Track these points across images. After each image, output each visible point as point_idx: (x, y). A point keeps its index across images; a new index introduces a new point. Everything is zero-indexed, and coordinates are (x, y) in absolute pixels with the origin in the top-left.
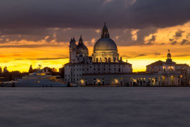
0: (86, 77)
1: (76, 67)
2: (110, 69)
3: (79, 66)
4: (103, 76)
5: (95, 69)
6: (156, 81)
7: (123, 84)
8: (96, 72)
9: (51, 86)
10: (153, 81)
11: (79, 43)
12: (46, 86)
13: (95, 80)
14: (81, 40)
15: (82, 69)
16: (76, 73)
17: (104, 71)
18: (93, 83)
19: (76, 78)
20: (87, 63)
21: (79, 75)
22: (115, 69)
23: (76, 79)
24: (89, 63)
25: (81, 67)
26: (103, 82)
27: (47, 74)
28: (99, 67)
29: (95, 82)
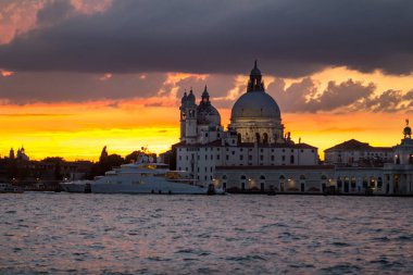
0: (225, 173)
1: (202, 152)
2: (273, 158)
3: (209, 149)
4: (262, 173)
5: (241, 157)
6: (380, 184)
7: (306, 189)
8: (245, 162)
9: (170, 193)
10: (373, 184)
11: (202, 102)
12: (160, 193)
13: (244, 181)
14: (205, 95)
15: (215, 157)
16: (202, 163)
17: (260, 162)
18: (240, 187)
19: (202, 174)
20: (227, 145)
21: (209, 169)
22: (284, 158)
23: (202, 178)
24: (231, 144)
25: (215, 152)
26: (262, 184)
27: (158, 167)
28: (250, 153)
29: (243, 185)
